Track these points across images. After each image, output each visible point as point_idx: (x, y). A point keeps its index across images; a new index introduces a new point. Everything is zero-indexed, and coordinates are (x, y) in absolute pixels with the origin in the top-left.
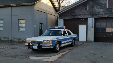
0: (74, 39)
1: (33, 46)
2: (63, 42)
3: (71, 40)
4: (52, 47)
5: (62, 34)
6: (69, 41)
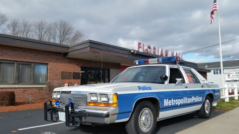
0: (210, 97)
1: (59, 112)
2: (167, 103)
3: (199, 99)
4: (117, 121)
5: (166, 78)
6: (193, 100)
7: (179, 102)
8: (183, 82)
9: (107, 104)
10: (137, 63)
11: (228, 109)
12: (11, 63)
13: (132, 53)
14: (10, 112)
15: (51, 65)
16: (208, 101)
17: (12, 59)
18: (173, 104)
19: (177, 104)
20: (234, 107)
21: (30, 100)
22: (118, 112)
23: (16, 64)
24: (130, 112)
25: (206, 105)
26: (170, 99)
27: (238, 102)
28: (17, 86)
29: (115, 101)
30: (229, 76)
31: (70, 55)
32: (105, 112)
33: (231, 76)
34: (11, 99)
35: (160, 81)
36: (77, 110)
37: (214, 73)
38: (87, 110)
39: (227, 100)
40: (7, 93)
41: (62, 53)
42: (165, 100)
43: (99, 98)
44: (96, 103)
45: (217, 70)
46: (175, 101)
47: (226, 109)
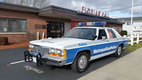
0: (122, 45)
1: (33, 57)
2: (95, 51)
3: (114, 47)
4: (66, 64)
5: (96, 37)
6: (111, 48)
7: (102, 50)
8: (107, 38)
9: (60, 55)
10: (80, 25)
11: (132, 50)
12: (5, 19)
13: (78, 14)
14: (6, 50)
15: (29, 20)
16: (120, 48)
17: (5, 17)
18: (99, 52)
19: (101, 51)
20: (135, 49)
21: (17, 41)
22: (66, 60)
23: (7, 20)
24: (73, 59)
25: (119, 50)
26: (97, 49)
27: (138, 45)
28: (9, 33)
29: (65, 53)
30: (135, 28)
31: (40, 14)
32: (59, 60)
33: (137, 28)
34: (6, 41)
35: (92, 38)
36: (43, 57)
37: (127, 25)
38: (49, 58)
39: (132, 44)
40: (3, 38)
41: (35, 13)
42: (94, 50)
43: (56, 51)
44: (54, 54)
45: (129, 23)
46: (100, 50)
47: (130, 51)
